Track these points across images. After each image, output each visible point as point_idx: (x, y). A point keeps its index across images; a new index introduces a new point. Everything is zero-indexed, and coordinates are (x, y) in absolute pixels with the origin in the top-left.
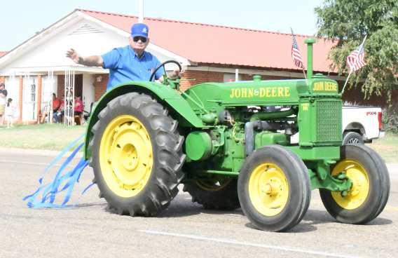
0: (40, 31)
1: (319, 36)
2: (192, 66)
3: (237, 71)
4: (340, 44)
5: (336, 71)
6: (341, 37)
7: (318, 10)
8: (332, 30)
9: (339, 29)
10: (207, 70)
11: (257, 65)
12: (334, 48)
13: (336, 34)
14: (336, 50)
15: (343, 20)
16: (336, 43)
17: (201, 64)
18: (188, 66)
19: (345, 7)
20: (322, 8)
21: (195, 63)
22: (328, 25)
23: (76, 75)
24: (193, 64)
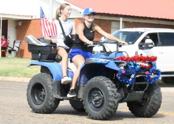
3: (121, 19)
23: (3, 21)
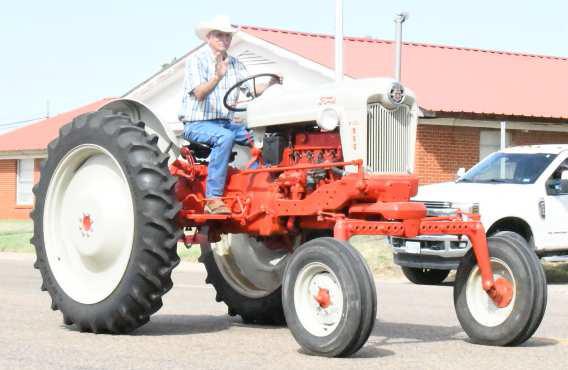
0: (170, 62)
2: (425, 118)
3: (503, 126)
10: (451, 124)
11: (537, 115)
17: (441, 114)
18: (420, 118)
21: (431, 112)
24: (428, 115)
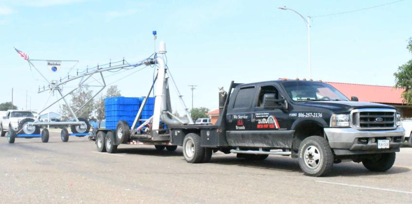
1: (396, 86)
4: (407, 90)
5: (405, 103)
6: (408, 87)
7: (395, 74)
8: (403, 83)
9: (406, 83)
12: (404, 92)
13: (405, 85)
14: (405, 93)
15: (407, 78)
16: (405, 89)
19: (409, 72)
20: (397, 73)
22: (400, 81)
